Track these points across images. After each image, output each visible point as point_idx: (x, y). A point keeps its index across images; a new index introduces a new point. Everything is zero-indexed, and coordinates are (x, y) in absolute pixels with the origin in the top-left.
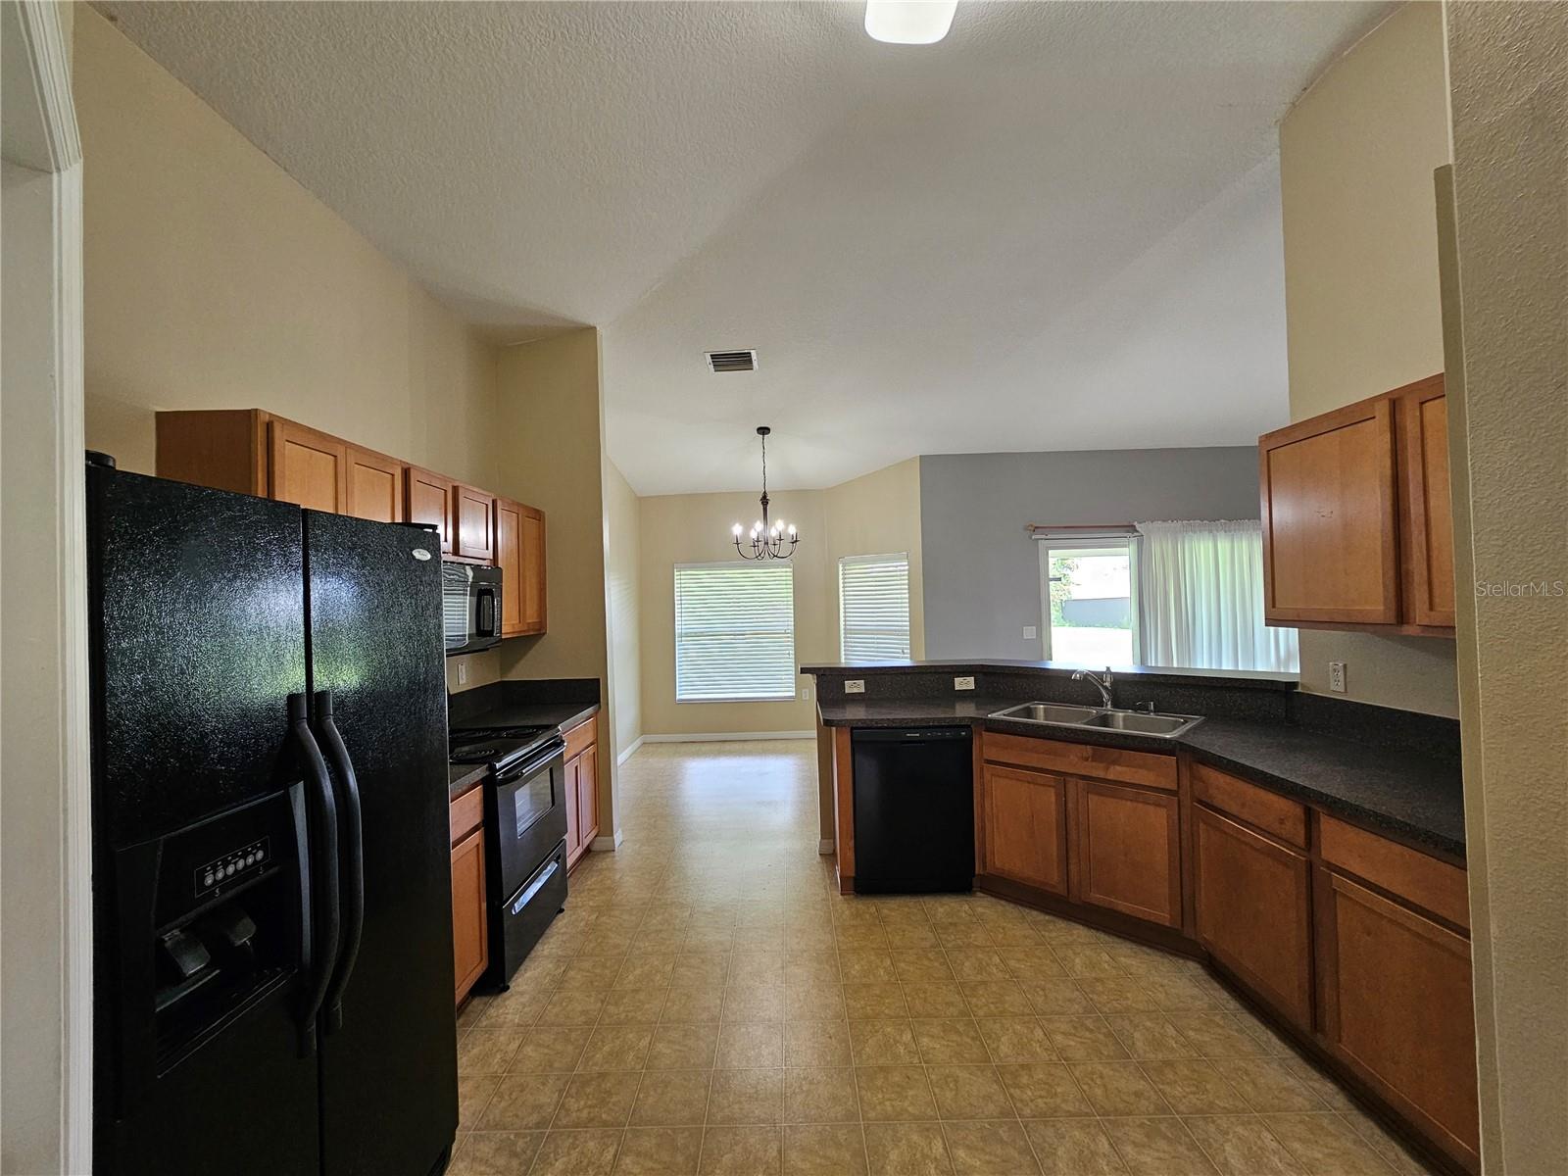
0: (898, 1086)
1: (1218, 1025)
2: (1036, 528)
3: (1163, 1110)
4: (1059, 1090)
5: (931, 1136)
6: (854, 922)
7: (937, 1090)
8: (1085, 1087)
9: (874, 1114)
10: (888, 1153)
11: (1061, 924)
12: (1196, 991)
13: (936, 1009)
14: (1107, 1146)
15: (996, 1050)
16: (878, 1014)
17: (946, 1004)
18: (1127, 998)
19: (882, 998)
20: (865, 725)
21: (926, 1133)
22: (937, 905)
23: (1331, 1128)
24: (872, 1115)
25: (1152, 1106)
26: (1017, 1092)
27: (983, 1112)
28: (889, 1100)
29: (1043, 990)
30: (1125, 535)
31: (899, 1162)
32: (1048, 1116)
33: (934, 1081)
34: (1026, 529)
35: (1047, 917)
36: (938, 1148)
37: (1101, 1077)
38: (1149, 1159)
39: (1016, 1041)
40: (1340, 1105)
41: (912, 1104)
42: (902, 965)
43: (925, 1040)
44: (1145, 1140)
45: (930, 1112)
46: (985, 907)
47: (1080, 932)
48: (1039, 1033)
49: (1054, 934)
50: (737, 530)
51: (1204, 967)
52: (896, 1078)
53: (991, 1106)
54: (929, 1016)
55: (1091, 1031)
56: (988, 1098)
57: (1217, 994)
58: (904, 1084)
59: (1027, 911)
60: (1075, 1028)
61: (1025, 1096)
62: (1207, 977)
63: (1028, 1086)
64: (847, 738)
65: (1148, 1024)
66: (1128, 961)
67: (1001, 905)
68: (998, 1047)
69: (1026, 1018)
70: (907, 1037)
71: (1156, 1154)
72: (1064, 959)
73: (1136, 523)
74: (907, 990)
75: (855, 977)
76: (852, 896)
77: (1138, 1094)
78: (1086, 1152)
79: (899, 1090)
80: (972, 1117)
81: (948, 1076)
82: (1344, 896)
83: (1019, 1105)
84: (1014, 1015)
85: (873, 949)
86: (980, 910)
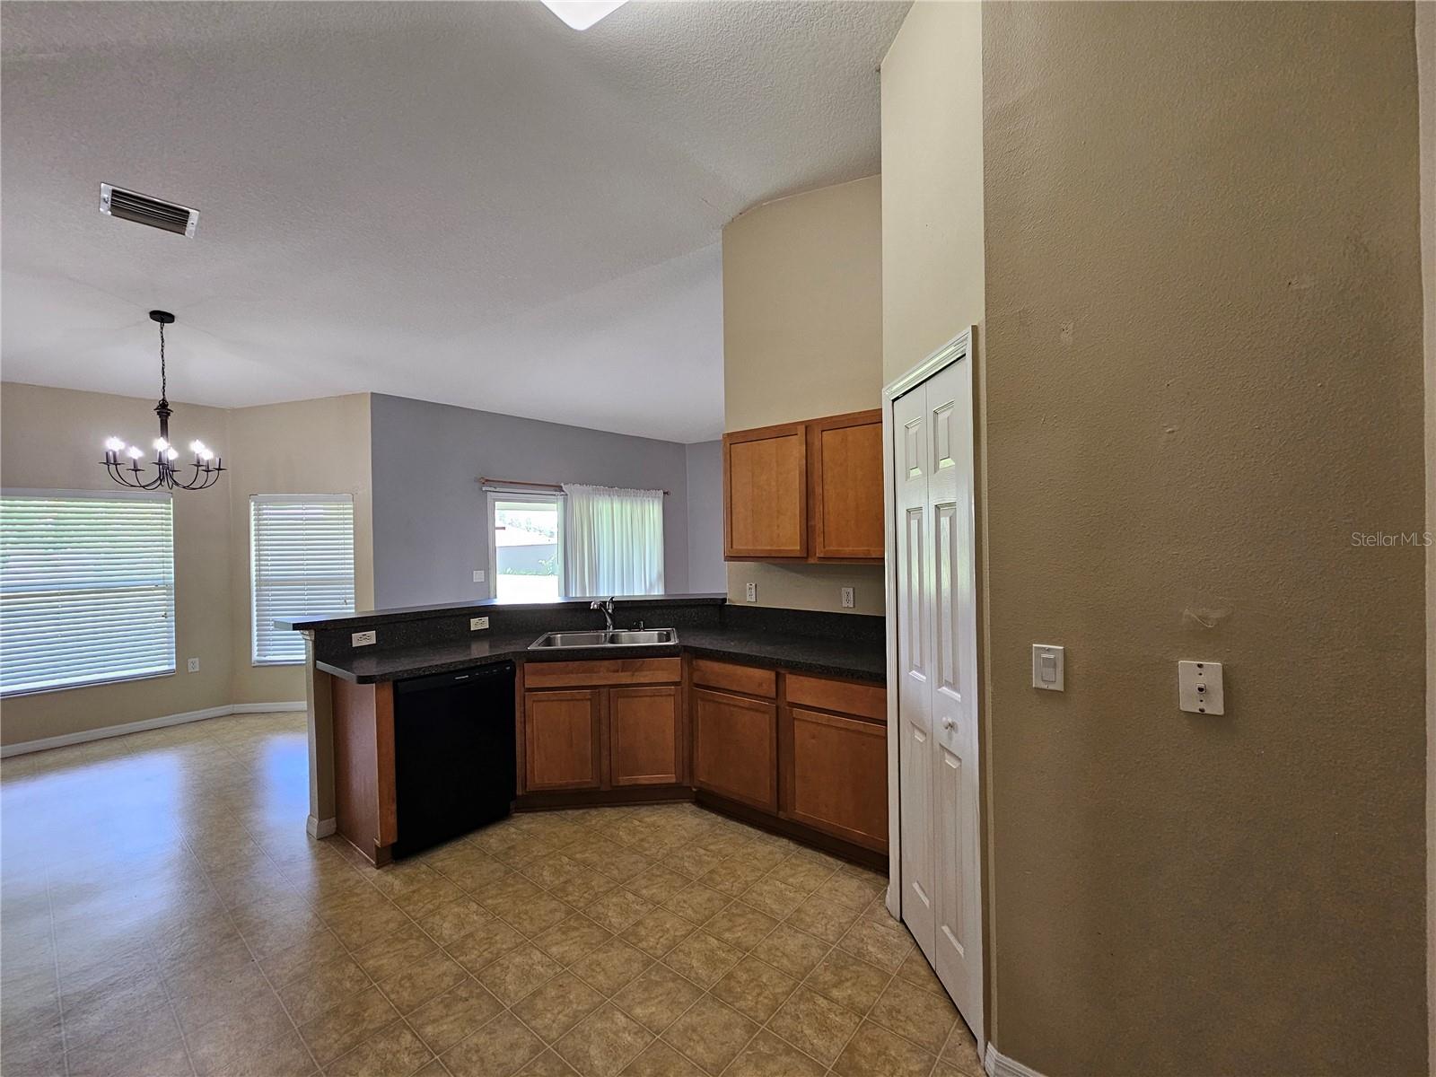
0: (558, 998)
1: (721, 835)
2: (487, 480)
3: (727, 900)
4: (668, 926)
5: (610, 1015)
6: (412, 888)
7: (590, 980)
8: (680, 914)
9: (554, 1033)
10: (587, 1052)
11: (594, 812)
12: (697, 821)
13: (544, 921)
14: (716, 942)
15: (610, 924)
16: (498, 954)
17: (551, 912)
18: (666, 844)
19: (491, 938)
20: (412, 676)
21: (605, 1016)
22: (485, 838)
23: (798, 862)
24: (554, 1034)
25: (721, 902)
26: (644, 944)
27: (633, 973)
28: (559, 1013)
29: (613, 865)
30: (554, 493)
31: (600, 1052)
32: (672, 947)
33: (583, 975)
34: (476, 480)
35: (581, 811)
36: (621, 1020)
37: (685, 902)
38: (739, 934)
39: (619, 910)
40: (793, 848)
41: (578, 1004)
42: (490, 901)
43: (554, 950)
44: (731, 923)
45: (597, 999)
46: (529, 823)
47: (610, 814)
48: (630, 896)
49: (594, 822)
50: (114, 444)
51: (694, 803)
52: (552, 992)
53: (636, 965)
54: (542, 930)
55: (660, 876)
56: (629, 961)
57: (708, 817)
58: (560, 993)
59: (563, 812)
60: (649, 879)
61: (651, 944)
62: (698, 809)
63: (647, 935)
64: (388, 694)
65: (688, 853)
66: (652, 819)
67: (540, 816)
68: (610, 922)
69: (615, 890)
70: (537, 956)
71: (741, 928)
72: (612, 836)
73: (562, 485)
74: (510, 920)
75: (451, 935)
76: (392, 865)
77: (709, 900)
78: (708, 953)
79: (561, 1000)
80: (628, 981)
81: (591, 965)
82: (799, 720)
83: (651, 952)
84: (606, 893)
85: (451, 902)
86: (525, 827)
